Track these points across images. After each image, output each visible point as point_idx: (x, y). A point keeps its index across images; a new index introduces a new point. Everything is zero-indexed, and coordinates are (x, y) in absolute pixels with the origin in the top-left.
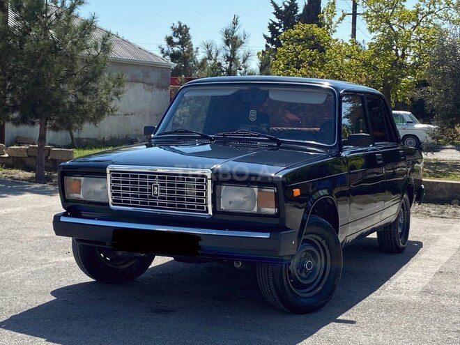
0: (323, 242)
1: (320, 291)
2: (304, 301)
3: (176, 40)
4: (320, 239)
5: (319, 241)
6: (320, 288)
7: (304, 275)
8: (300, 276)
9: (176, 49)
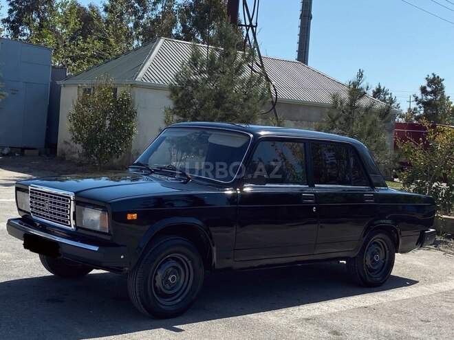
0: (189, 262)
1: (180, 302)
2: (163, 307)
3: (429, 89)
4: (187, 260)
5: (186, 261)
6: (179, 300)
7: (167, 287)
8: (164, 287)
9: (429, 97)
